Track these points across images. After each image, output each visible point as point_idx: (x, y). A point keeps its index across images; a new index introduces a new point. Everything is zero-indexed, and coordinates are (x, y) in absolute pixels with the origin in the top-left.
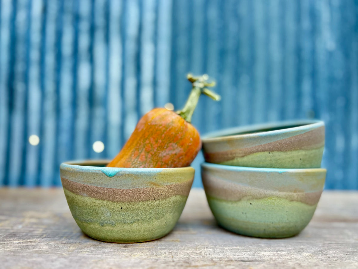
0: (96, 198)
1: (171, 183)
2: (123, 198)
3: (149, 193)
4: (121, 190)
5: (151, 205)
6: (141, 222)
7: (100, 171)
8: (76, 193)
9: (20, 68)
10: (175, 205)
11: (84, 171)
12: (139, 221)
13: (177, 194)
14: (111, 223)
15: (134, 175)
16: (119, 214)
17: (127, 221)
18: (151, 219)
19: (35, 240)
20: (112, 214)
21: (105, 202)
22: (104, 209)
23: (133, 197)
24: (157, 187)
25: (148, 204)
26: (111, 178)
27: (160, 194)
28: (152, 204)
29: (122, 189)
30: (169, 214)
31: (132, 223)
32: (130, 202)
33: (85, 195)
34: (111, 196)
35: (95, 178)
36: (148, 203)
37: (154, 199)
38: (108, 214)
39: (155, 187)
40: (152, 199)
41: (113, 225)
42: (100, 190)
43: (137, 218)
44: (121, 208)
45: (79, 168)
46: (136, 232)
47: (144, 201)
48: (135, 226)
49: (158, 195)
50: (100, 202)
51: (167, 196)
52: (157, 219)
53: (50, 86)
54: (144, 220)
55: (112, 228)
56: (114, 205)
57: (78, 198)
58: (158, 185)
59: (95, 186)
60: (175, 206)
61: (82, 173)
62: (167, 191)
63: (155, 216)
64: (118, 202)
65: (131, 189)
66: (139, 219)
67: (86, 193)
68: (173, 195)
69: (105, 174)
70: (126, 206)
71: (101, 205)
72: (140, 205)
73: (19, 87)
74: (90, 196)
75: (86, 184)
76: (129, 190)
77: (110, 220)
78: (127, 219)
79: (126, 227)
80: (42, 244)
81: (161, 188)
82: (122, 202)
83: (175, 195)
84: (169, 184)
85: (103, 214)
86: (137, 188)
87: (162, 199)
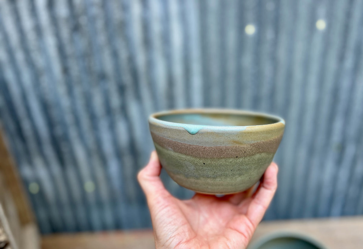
0: (180, 152)
1: (256, 142)
2: (205, 154)
3: (232, 151)
4: (203, 147)
5: (233, 162)
6: (224, 177)
7: (183, 128)
8: (163, 146)
10: (261, 162)
11: (168, 127)
12: (221, 176)
13: (262, 152)
14: (195, 176)
15: (216, 133)
16: (202, 168)
17: (210, 175)
18: (233, 175)
20: (195, 168)
21: (189, 157)
22: (188, 163)
23: (215, 154)
24: (239, 145)
25: (231, 161)
26: (193, 136)
27: (243, 152)
28: (235, 161)
29: (204, 146)
30: (253, 170)
31: (214, 178)
32: (212, 158)
33: (170, 149)
34: (194, 152)
35: (178, 134)
36: (231, 160)
37: (237, 157)
38: (192, 168)
39: (237, 145)
40: (235, 156)
41: (197, 178)
42: (183, 146)
43: (219, 173)
44: (204, 164)
45: (164, 124)
46: (219, 185)
47: (226, 158)
48: (218, 180)
49: (241, 153)
50: (184, 156)
51: (251, 154)
52: (240, 175)
54: (226, 176)
55: (196, 181)
56: (197, 160)
57: (165, 151)
58: (240, 143)
59: (179, 141)
60: (259, 163)
61: (167, 128)
62: (251, 149)
63: (238, 172)
64: (200, 158)
65: (213, 146)
66: (221, 175)
67: (171, 148)
68: (258, 153)
69: (188, 131)
70: (208, 162)
71: (185, 159)
72: (222, 162)
74: (175, 151)
75: (170, 139)
76: (211, 147)
77: (194, 174)
78: (210, 173)
79: (209, 181)
81: (245, 146)
82: (204, 158)
83: (260, 153)
84: (253, 142)
85: (187, 168)
86: (219, 145)
87: (245, 157)
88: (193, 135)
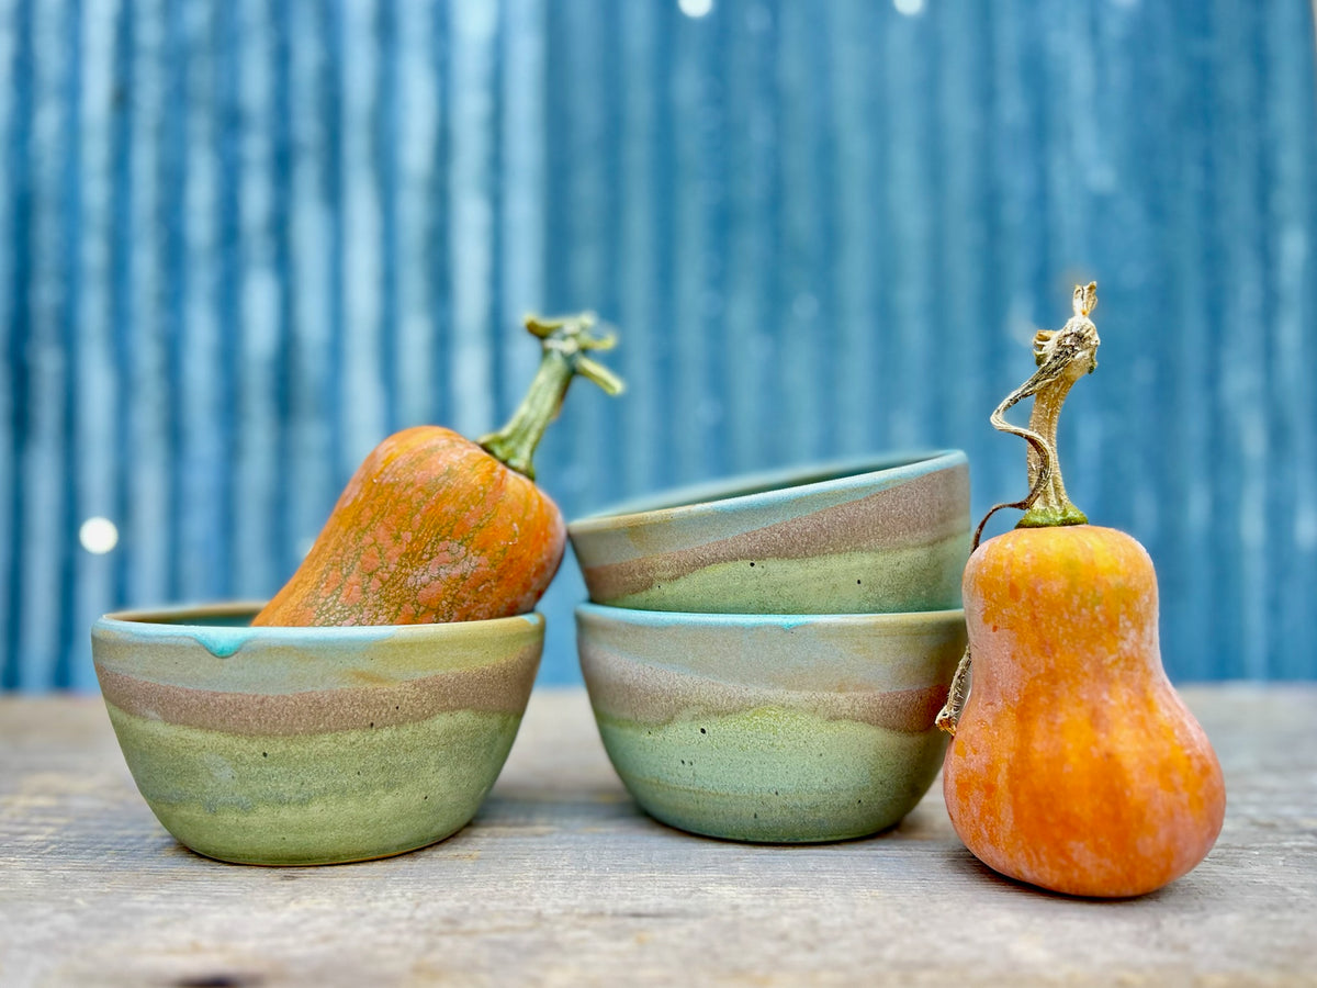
0: (183, 723)
1: (431, 673)
2: (266, 722)
3: (352, 705)
4: (259, 699)
5: (361, 742)
6: (333, 797)
7: (190, 638)
8: (129, 711)
9: (46, 295)
10: (456, 741)
11: (144, 641)
12: (325, 794)
13: (459, 708)
14: (238, 804)
15: (297, 649)
16: (259, 772)
17: (287, 795)
18: (367, 788)
19: (15, 861)
20: (236, 775)
21: (213, 737)
22: (213, 757)
23: (300, 719)
24: (376, 685)
25: (353, 740)
26: (225, 661)
27: (392, 708)
28: (367, 738)
29: (261, 694)
30: (432, 769)
31: (304, 802)
32: (290, 733)
33: (153, 714)
34: (228, 716)
35: (176, 660)
36: (353, 736)
37: (372, 725)
38: (225, 774)
39: (369, 686)
40: (364, 723)
41: (246, 809)
42: (193, 700)
43: (319, 785)
44: (265, 755)
45: (133, 630)
46: (322, 829)
47: (336, 730)
48: (315, 809)
49: (385, 710)
50: (197, 736)
51: (417, 713)
52: (390, 786)
53: (147, 356)
54: (343, 792)
55: (243, 820)
56: (240, 745)
57: (138, 725)
58: (379, 680)
59: (179, 685)
60: (452, 745)
61: (141, 645)
62: (417, 699)
63: (382, 777)
64: (252, 735)
65: (289, 694)
66: (325, 789)
67: (156, 709)
68: (443, 710)
69: (207, 649)
70: (278, 747)
71: (200, 746)
72: (325, 743)
73: (47, 362)
74: (168, 719)
75: (152, 680)
76: (284, 697)
77: (233, 794)
78: (287, 788)
79: (288, 815)
80: (27, 875)
81: (395, 688)
82: (264, 734)
83: (453, 709)
84: (420, 675)
85: (211, 775)
86: (310, 689)
87: (400, 724)
88: (223, 658)
